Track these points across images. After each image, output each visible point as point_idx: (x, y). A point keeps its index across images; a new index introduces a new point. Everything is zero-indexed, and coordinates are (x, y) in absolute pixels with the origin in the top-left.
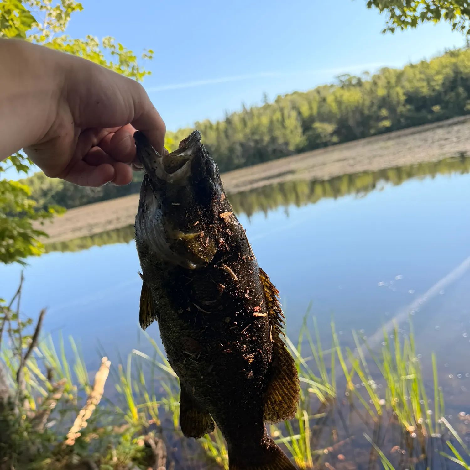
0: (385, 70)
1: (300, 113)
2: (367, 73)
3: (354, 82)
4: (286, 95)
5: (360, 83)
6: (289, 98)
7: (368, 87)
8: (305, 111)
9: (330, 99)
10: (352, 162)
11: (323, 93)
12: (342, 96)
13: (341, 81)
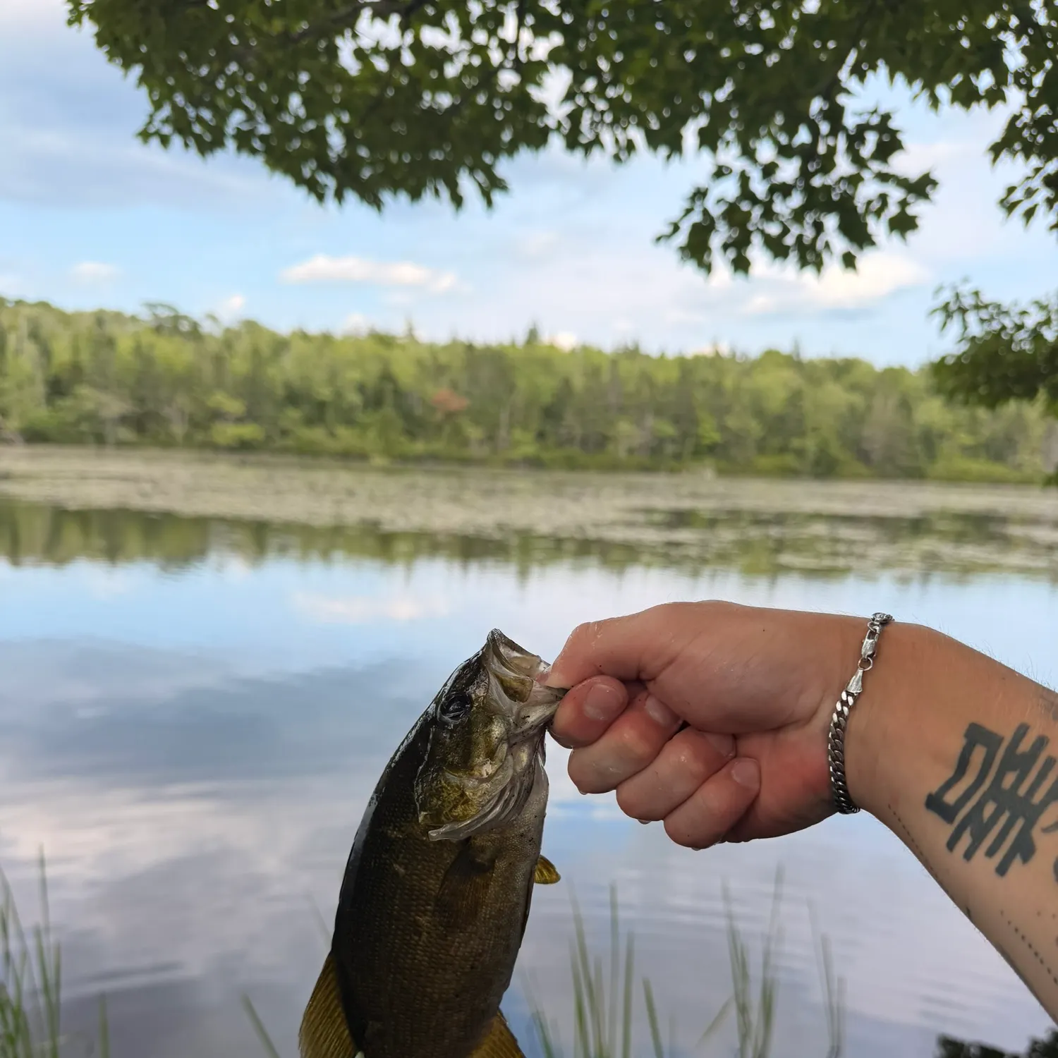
0: (251, 326)
1: (46, 353)
2: (213, 318)
3: (185, 327)
4: (19, 303)
5: (195, 334)
6: (25, 311)
7: (212, 347)
8: (62, 352)
9: (125, 345)
10: (147, 487)
11: (112, 329)
12: (152, 346)
13: (155, 315)
